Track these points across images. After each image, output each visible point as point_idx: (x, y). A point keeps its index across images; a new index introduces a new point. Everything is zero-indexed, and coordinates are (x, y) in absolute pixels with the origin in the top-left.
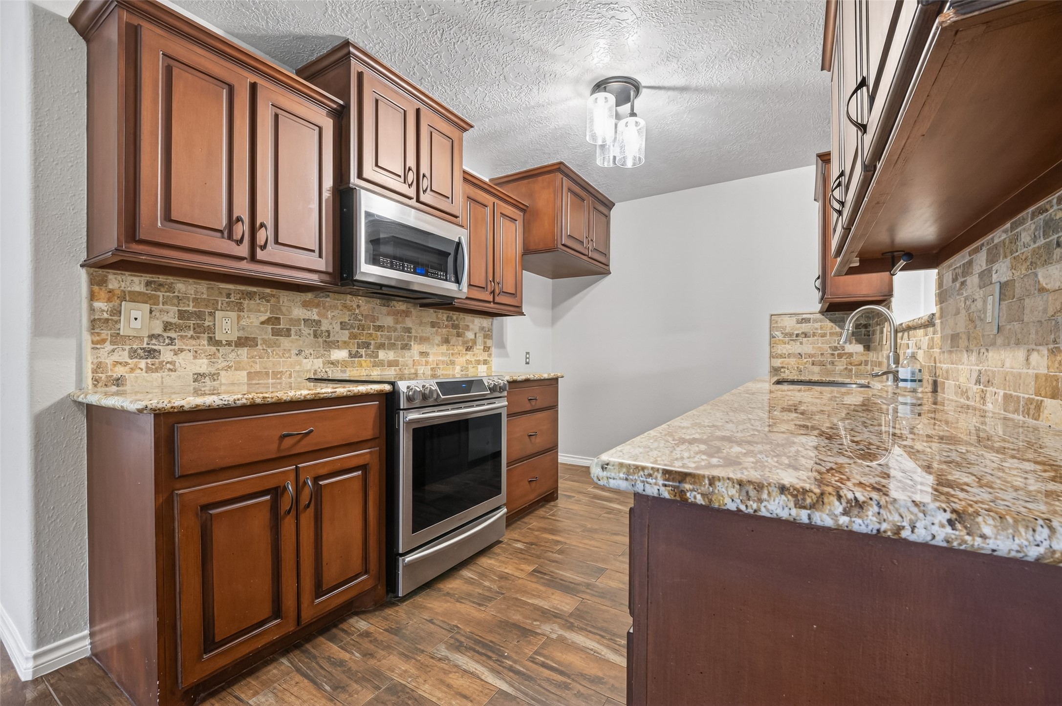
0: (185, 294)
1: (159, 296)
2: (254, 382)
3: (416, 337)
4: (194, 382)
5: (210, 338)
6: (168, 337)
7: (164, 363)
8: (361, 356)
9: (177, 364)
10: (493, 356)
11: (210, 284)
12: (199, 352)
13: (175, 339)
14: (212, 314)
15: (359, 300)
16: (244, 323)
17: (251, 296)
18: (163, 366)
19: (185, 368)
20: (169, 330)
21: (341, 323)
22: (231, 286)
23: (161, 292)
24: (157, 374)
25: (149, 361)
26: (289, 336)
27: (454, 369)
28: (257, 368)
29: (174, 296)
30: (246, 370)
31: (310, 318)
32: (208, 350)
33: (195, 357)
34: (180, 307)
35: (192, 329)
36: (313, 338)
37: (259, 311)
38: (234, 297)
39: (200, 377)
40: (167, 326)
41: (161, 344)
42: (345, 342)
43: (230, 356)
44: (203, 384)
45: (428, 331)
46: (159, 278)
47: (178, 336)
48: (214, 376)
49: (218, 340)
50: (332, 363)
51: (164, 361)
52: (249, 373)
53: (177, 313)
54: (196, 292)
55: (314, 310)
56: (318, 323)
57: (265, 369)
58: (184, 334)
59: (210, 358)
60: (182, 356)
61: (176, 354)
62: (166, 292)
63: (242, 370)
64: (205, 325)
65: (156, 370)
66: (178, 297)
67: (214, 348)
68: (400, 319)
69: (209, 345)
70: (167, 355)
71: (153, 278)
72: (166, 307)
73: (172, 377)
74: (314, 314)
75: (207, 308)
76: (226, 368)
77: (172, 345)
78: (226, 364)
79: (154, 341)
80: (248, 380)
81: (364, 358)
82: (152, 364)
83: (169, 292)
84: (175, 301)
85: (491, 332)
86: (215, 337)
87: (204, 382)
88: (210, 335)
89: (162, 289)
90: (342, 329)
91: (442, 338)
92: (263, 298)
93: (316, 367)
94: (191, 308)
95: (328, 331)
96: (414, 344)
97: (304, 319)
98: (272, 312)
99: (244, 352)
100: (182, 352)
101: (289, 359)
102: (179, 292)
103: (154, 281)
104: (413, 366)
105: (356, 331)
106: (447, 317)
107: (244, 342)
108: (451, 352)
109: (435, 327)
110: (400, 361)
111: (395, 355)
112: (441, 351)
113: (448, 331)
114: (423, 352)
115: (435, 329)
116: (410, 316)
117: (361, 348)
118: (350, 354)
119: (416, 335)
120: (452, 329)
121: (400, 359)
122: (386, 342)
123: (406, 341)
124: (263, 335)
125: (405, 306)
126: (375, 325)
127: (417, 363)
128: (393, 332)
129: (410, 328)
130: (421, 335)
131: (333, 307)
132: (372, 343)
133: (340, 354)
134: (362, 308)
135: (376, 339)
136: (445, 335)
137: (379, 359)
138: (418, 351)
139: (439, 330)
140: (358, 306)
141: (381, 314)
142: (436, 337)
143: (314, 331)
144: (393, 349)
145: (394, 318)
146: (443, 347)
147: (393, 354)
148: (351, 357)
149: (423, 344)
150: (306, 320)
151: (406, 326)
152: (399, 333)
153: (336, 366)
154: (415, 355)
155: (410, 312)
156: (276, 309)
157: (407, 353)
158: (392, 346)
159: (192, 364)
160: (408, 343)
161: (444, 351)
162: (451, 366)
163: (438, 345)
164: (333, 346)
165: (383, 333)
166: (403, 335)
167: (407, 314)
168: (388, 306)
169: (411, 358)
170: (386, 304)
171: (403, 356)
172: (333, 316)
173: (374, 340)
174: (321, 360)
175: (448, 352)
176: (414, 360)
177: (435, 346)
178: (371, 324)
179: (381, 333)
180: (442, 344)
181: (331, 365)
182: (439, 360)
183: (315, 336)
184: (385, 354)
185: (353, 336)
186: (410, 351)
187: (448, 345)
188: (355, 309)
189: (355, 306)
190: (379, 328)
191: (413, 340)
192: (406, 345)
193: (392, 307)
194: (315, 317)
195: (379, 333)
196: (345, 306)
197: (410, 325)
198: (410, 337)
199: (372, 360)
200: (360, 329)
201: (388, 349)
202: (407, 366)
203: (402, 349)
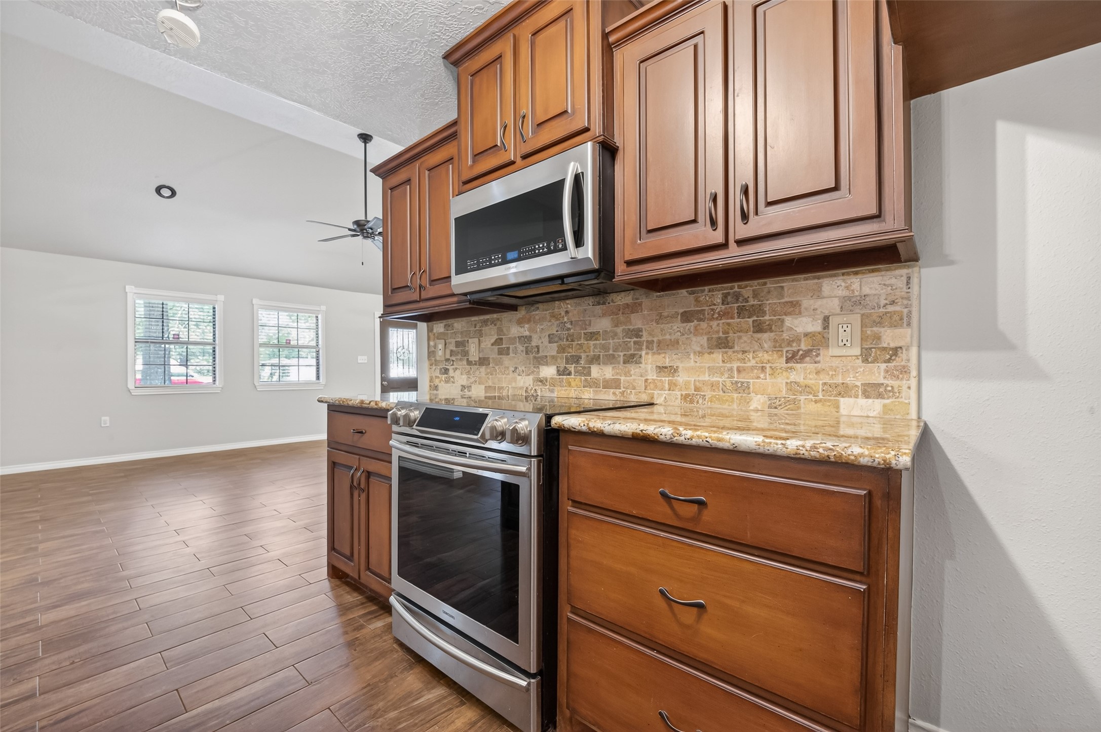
0: (458, 329)
1: (448, 333)
2: (488, 395)
3: (650, 343)
4: (462, 391)
5: (467, 359)
6: (451, 360)
7: (451, 378)
8: (570, 374)
9: (455, 378)
10: (913, 373)
12: (463, 370)
14: (468, 342)
16: (482, 346)
17: (485, 322)
19: (458, 381)
20: (452, 355)
21: (550, 336)
22: (477, 318)
23: (448, 330)
25: (446, 376)
26: (508, 354)
28: (490, 383)
30: (483, 384)
31: (523, 335)
32: (467, 369)
33: (462, 374)
34: (456, 339)
35: (460, 354)
36: (525, 355)
37: (491, 335)
38: (478, 326)
39: (464, 388)
40: (451, 353)
41: (449, 365)
42: (553, 357)
43: (476, 373)
45: (677, 329)
46: (448, 321)
47: (455, 359)
48: (469, 387)
49: (471, 361)
50: (541, 381)
51: (450, 376)
52: (485, 387)
53: (455, 343)
54: (462, 327)
55: (526, 326)
56: (529, 338)
57: (494, 384)
58: (457, 357)
59: (468, 375)
60: (457, 372)
64: (465, 350)
65: (448, 382)
66: (455, 332)
67: (469, 367)
68: (622, 319)
69: (467, 365)
70: (451, 372)
72: (451, 340)
73: (453, 387)
74: (524, 331)
75: (466, 338)
76: (474, 382)
77: (453, 365)
78: (475, 378)
79: (447, 363)
80: (485, 393)
81: (573, 376)
83: (452, 330)
84: (454, 335)
86: (469, 359)
87: (465, 393)
88: (467, 357)
89: (449, 328)
90: (550, 342)
91: (710, 339)
92: (493, 323)
93: (527, 385)
94: (460, 339)
95: (537, 347)
96: (647, 354)
98: (498, 334)
99: (483, 369)
100: (456, 370)
101: (508, 376)
102: (455, 328)
103: (447, 324)
104: (645, 389)
105: (565, 343)
106: (725, 296)
107: (483, 362)
108: (735, 365)
109: (693, 321)
110: (622, 381)
111: (613, 372)
112: (707, 365)
113: (729, 324)
114: (666, 368)
115: (692, 324)
116: (640, 311)
117: (570, 363)
118: (558, 371)
119: (650, 339)
120: (739, 317)
121: (623, 378)
122: (601, 354)
123: (633, 349)
124: (493, 355)
125: (630, 297)
126: (587, 332)
127: (652, 386)
128: (611, 339)
129: (640, 330)
130: (661, 338)
131: (542, 319)
132: (583, 357)
133: (548, 371)
134: (570, 314)
135: (588, 350)
136: (718, 332)
137: (592, 377)
138: (655, 366)
139: (704, 325)
140: (567, 312)
141: (594, 316)
142: (694, 339)
143: (527, 348)
144: (611, 364)
145: (612, 318)
146: (714, 356)
147: (612, 370)
148: (560, 375)
149: (665, 353)
150: (520, 338)
151: (631, 327)
152: (620, 339)
153: (544, 384)
154: (649, 371)
155: (639, 304)
156: (500, 331)
157: (633, 369)
158: (611, 359)
159: (461, 378)
160: (635, 352)
161: (718, 365)
162: (736, 395)
163: (701, 353)
164: (542, 362)
165: (598, 342)
166: (627, 341)
167: (634, 308)
168: (604, 303)
169: (641, 376)
170: (601, 302)
171: (628, 374)
172: (542, 329)
173: (585, 352)
174: (531, 377)
175: (728, 365)
176: (646, 380)
177: (692, 356)
178: (582, 332)
179: (595, 342)
180: (712, 351)
181: (540, 383)
182: (703, 381)
183: (527, 353)
184: (600, 371)
185: (562, 350)
186: (640, 365)
187: (726, 353)
188: (563, 317)
189: (563, 313)
190: (592, 336)
191: (644, 347)
192: (633, 356)
193: (609, 303)
194: (527, 333)
195: (592, 343)
196: (553, 316)
197: (639, 325)
198: (639, 344)
199: (583, 378)
200: (569, 340)
201: (605, 363)
202: (634, 389)
203: (625, 362)
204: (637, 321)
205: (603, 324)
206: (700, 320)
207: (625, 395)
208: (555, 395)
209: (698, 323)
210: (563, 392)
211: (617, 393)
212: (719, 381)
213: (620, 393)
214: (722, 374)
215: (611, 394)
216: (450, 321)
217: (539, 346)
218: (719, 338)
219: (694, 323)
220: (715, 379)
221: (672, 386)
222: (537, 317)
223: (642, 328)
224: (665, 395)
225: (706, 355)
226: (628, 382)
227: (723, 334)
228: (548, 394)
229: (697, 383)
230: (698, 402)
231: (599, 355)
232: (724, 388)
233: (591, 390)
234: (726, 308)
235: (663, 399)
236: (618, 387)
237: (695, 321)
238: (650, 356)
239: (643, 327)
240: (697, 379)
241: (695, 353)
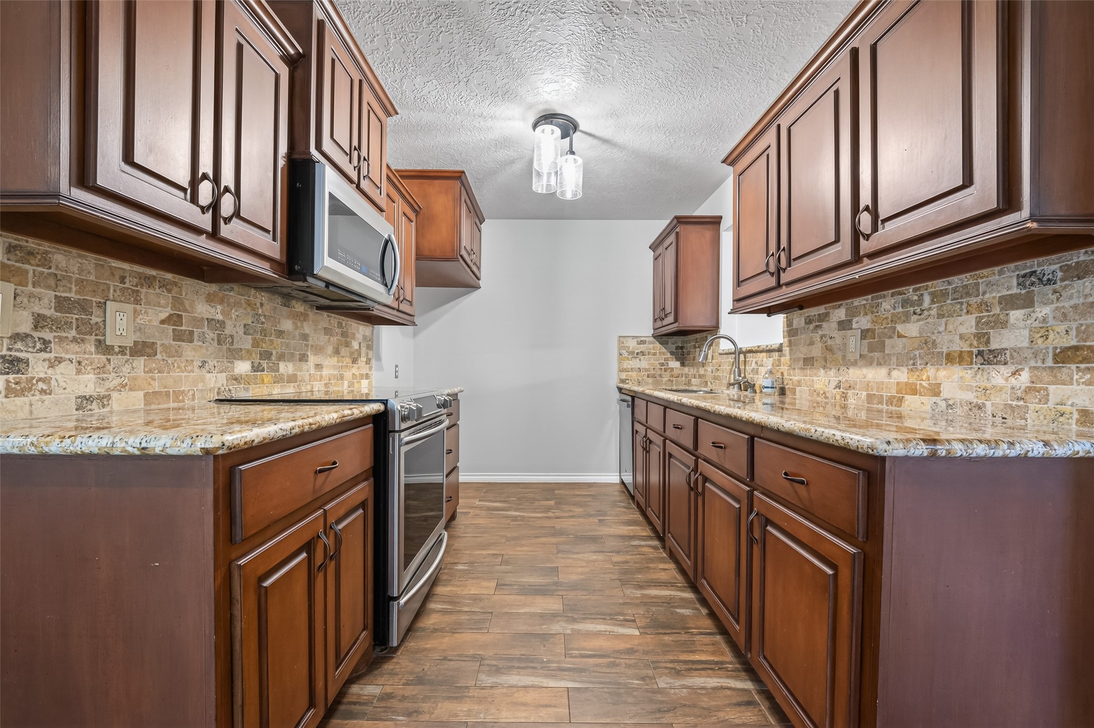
0: (66, 271)
1: (27, 272)
2: (153, 407)
3: (312, 346)
4: (77, 410)
5: (99, 341)
6: (39, 339)
7: (34, 381)
8: (263, 370)
9: (53, 382)
10: (373, 369)
11: (100, 260)
12: (83, 364)
13: (50, 342)
14: (102, 306)
15: (262, 296)
16: (142, 322)
17: (149, 281)
18: (33, 385)
19: (65, 389)
20: (42, 327)
21: (245, 326)
22: (126, 266)
23: (30, 264)
24: (23, 399)
25: (11, 377)
26: (191, 341)
27: (343, 384)
28: (156, 386)
29: (49, 274)
30: (142, 390)
31: (215, 318)
32: (96, 360)
33: (79, 372)
34: (59, 291)
35: (74, 327)
36: (216, 345)
37: (159, 305)
38: (130, 281)
39: (85, 402)
40: (39, 321)
41: (30, 350)
42: (248, 351)
43: (124, 369)
44: (89, 412)
45: (322, 339)
46: (27, 242)
47: (55, 337)
48: (104, 400)
49: (109, 346)
50: (236, 379)
51: (34, 378)
52: (146, 395)
53: (54, 301)
54: (81, 270)
55: (218, 307)
56: (222, 324)
57: (165, 387)
58: (65, 335)
59: (99, 373)
60: (61, 368)
61: (52, 366)
62: (38, 266)
63: (138, 390)
64: (92, 322)
65: (22, 393)
66: (56, 275)
67: (104, 358)
68: (299, 324)
69: (98, 353)
70: (38, 367)
71: (18, 240)
72: (38, 290)
73: (46, 402)
74: (217, 313)
75: (95, 296)
76: (119, 388)
77: (46, 351)
78: (118, 381)
79: (19, 345)
80: (145, 405)
81: (265, 373)
82: (17, 383)
83: (43, 266)
84: (52, 282)
85: (372, 342)
86: (105, 341)
87: (91, 410)
88: (98, 337)
89: (32, 262)
90: (245, 333)
91: (333, 347)
92: (164, 286)
93: (220, 385)
94: (73, 295)
95: (232, 336)
96: (311, 354)
97: (207, 319)
98: (174, 307)
99: (140, 363)
100: (60, 362)
101: (191, 374)
102: (57, 268)
103: (21, 247)
104: (310, 382)
105: (259, 336)
107: (142, 349)
109: (328, 335)
110: (298, 376)
113: (339, 340)
114: (318, 365)
116: (307, 320)
117: (263, 358)
118: (253, 367)
119: (311, 343)
120: (341, 337)
121: (299, 373)
123: (303, 350)
124: (164, 338)
125: (303, 307)
127: (313, 379)
128: (292, 339)
129: (308, 335)
130: (316, 343)
131: (237, 304)
132: (274, 353)
133: (243, 367)
134: (263, 308)
135: (277, 347)
137: (280, 373)
138: (314, 364)
140: (261, 305)
141: (282, 316)
142: (328, 347)
143: (219, 336)
144: (292, 361)
145: (292, 322)
146: (334, 358)
147: (293, 367)
148: (254, 371)
149: (318, 354)
150: (209, 321)
151: (303, 332)
152: (297, 341)
153: (240, 383)
154: (311, 368)
156: (177, 302)
157: (304, 366)
158: (292, 357)
160: (305, 353)
164: (237, 356)
165: (284, 340)
166: (301, 343)
167: (305, 317)
168: (288, 307)
169: (308, 371)
170: (286, 305)
172: (238, 316)
174: (225, 375)
176: (310, 375)
178: (273, 328)
179: (281, 340)
180: (334, 355)
181: (234, 382)
183: (219, 343)
184: (286, 367)
185: (256, 344)
186: (307, 363)
187: (338, 357)
188: (257, 308)
189: (258, 304)
190: (280, 334)
191: (309, 349)
192: (304, 355)
193: (291, 307)
194: (220, 317)
195: (279, 340)
196: (249, 304)
198: (307, 345)
199: (273, 374)
200: (263, 335)
201: (289, 361)
202: (304, 382)
203: (300, 360)
204: (307, 328)
205: (287, 325)
206: (331, 335)
207: (300, 387)
210: (259, 390)
211: (295, 387)
217: (233, 335)
218: (336, 348)
221: (321, 378)
222: (230, 300)
226: (301, 376)
227: (337, 345)
229: (330, 376)
231: (285, 352)
233: (280, 385)
236: (296, 381)
238: (312, 356)
240: (329, 373)
241: (329, 356)
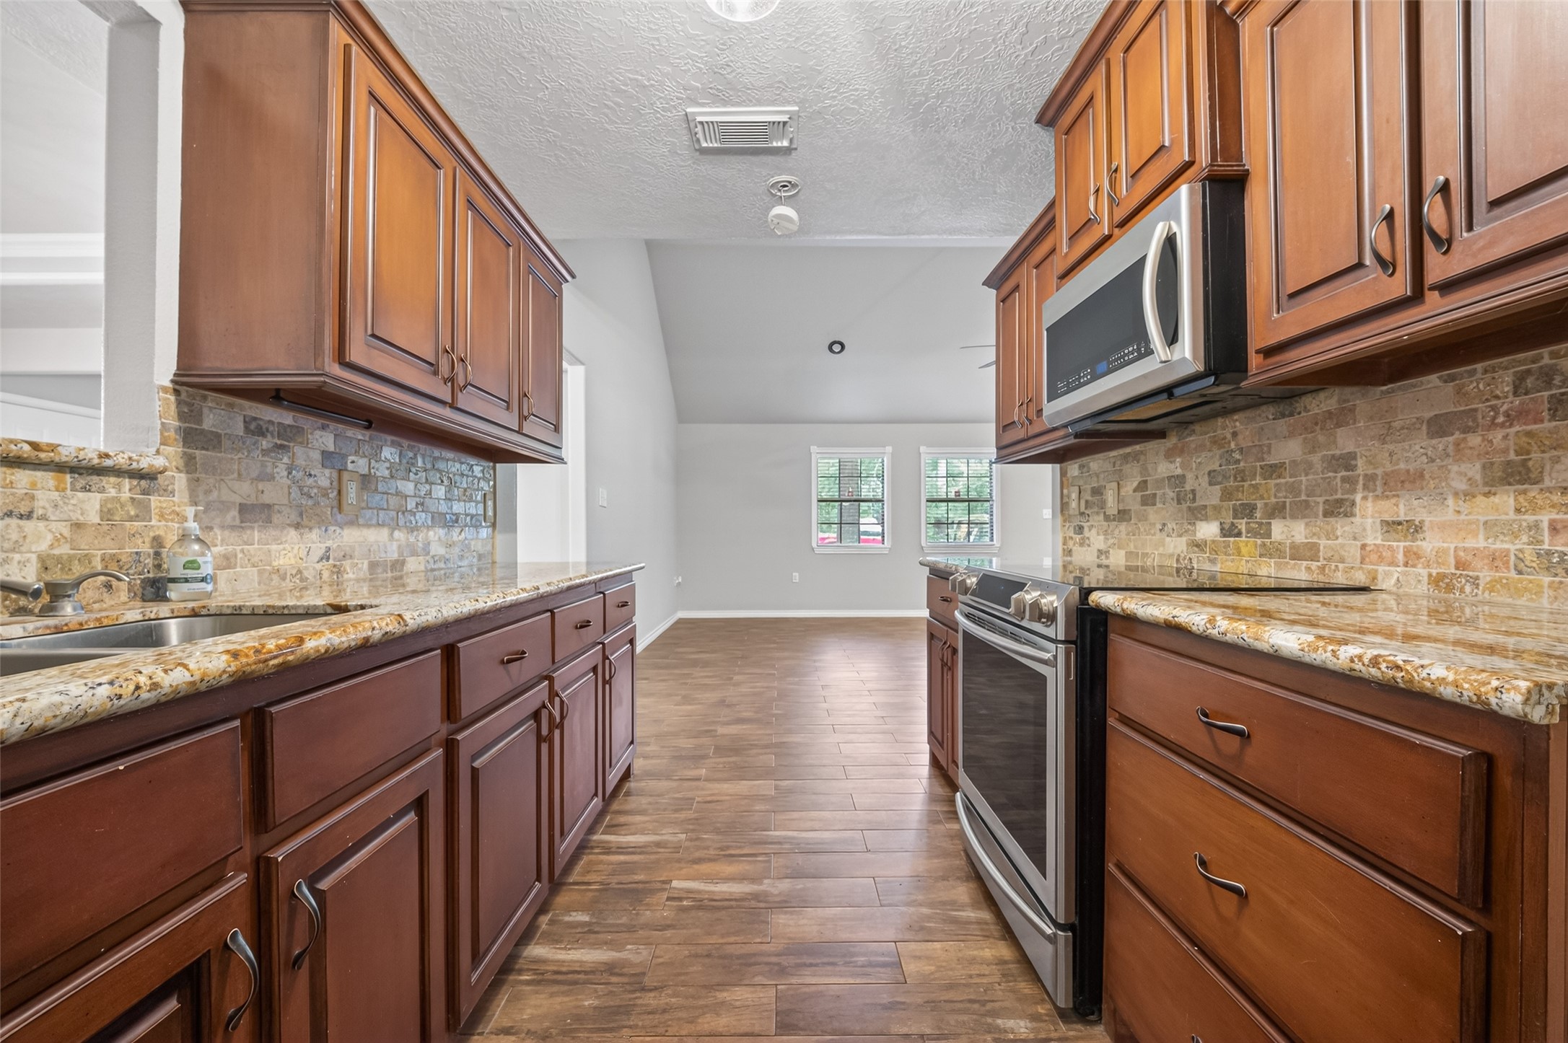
0: (1094, 470)
2: (1129, 564)
3: (1370, 478)
4: (1098, 558)
5: (1105, 513)
6: (1086, 514)
7: (1085, 538)
8: (1239, 534)
9: (1091, 539)
12: (1100, 528)
13: (1090, 515)
14: (1105, 487)
15: (1237, 421)
16: (1122, 494)
17: (1126, 459)
20: (1086, 507)
21: (1210, 473)
22: (1116, 453)
23: (1082, 471)
26: (1155, 505)
28: (1132, 547)
29: (1088, 474)
30: (1124, 548)
31: (1174, 474)
32: (1104, 526)
33: (1098, 533)
34: (1092, 483)
35: (1097, 505)
36: (1176, 504)
37: (1133, 476)
38: (1117, 463)
39: (1100, 554)
40: (1086, 504)
41: (1084, 521)
42: (1215, 508)
43: (1115, 532)
47: (1091, 512)
48: (1107, 552)
49: (1108, 515)
50: (1198, 546)
51: (1085, 536)
53: (1091, 490)
55: (1178, 460)
56: (1182, 478)
57: (1136, 548)
58: (1093, 510)
59: (1105, 534)
60: (1093, 532)
61: (1090, 530)
64: (1102, 500)
66: (1091, 474)
67: (1106, 524)
68: (1321, 438)
69: (1104, 520)
70: (1086, 530)
71: (1080, 461)
74: (1175, 468)
75: (1103, 481)
76: (1113, 544)
77: (1088, 521)
78: (1113, 540)
79: (1082, 518)
81: (1244, 538)
84: (1089, 479)
87: (1103, 560)
88: (1104, 510)
89: (1083, 469)
90: (1211, 484)
92: (1135, 457)
93: (1179, 552)
94: (1096, 484)
95: (1193, 491)
96: (1365, 498)
97: (1166, 478)
98: (1141, 474)
99: (1123, 527)
100: (1093, 528)
101: (1154, 537)
102: (1091, 469)
103: (1081, 464)
104: (1361, 563)
105: (1231, 484)
106: (1520, 379)
107: (1123, 515)
108: (1545, 518)
109: (1453, 434)
110: (1321, 548)
111: (1308, 531)
112: (1482, 519)
113: (1529, 434)
114: (1400, 523)
115: (1451, 439)
116: (1351, 422)
117: (1240, 515)
118: (1222, 529)
119: (1369, 472)
120: (1553, 417)
121: (1323, 542)
122: (1288, 500)
123: (1340, 491)
124: (1134, 505)
125: (1335, 398)
126: (1266, 465)
127: (1374, 557)
128: (1303, 475)
129: (1352, 456)
130: (1389, 468)
131: (1201, 448)
132: (1259, 506)
133: (1208, 530)
134: (1240, 437)
135: (1266, 495)
136: (1506, 451)
137: (1273, 540)
138: (1378, 521)
139: (1475, 440)
140: (1235, 434)
141: (1276, 437)
142: (1455, 468)
143: (1178, 495)
144: (1304, 517)
145: (1305, 439)
146: (1496, 499)
147: (1305, 529)
148: (1225, 536)
149: (1398, 496)
150: (1169, 478)
151: (1338, 452)
152: (1318, 475)
153: (1203, 551)
154: (1369, 532)
155: (1350, 410)
156: (1144, 471)
157: (1341, 526)
158: (1301, 510)
159: (1097, 540)
160: (1346, 497)
161: (1504, 517)
162: (1547, 580)
163: (1469, 495)
164: (1200, 516)
165: (1282, 481)
166: (1330, 477)
167: (1341, 418)
168: (1291, 415)
169: (1355, 539)
170: (1287, 413)
171: (1331, 535)
172: (1200, 463)
173: (1262, 498)
174: (1184, 539)
175: (1530, 518)
176: (1364, 547)
177: (1450, 501)
178: (1258, 464)
179: (1278, 481)
180: (1493, 490)
181: (1196, 549)
182: (1474, 549)
183: (1179, 502)
184: (1285, 529)
185: (1227, 495)
186: (1353, 519)
187: (1525, 492)
188: (1229, 442)
189: (1229, 436)
190: (1273, 470)
191: (1360, 486)
192: (1340, 502)
193: (1299, 413)
194: (1179, 471)
195: (1272, 482)
196: (1215, 441)
197: (1350, 447)
198: (1351, 482)
199: (1259, 541)
200: (1239, 479)
201: (1294, 517)
202: (1342, 561)
203: (1327, 514)
204: (1345, 441)
205: (1289, 450)
206: (1467, 430)
207: (1327, 571)
208: (1217, 568)
209: (1462, 436)
210: (1229, 563)
211: (1313, 568)
212: (1508, 551)
213: (1318, 567)
214: (1516, 536)
215: (1303, 569)
216: (1084, 460)
217: (1195, 490)
218: (1509, 463)
219: (1454, 437)
220: (1498, 545)
221: (1412, 558)
222: (1193, 446)
223: (1355, 453)
224: (1396, 575)
225: (1480, 498)
226: (1333, 549)
227: (1517, 454)
228: (1207, 566)
229: (1462, 554)
230: (1462, 590)
231: (1285, 502)
232: (1521, 565)
233: (1273, 560)
234: (1522, 403)
235: (1393, 581)
236: (1314, 558)
237: (1457, 433)
238: (1369, 504)
239: (1357, 450)
240: (1461, 545)
241: (1456, 494)
